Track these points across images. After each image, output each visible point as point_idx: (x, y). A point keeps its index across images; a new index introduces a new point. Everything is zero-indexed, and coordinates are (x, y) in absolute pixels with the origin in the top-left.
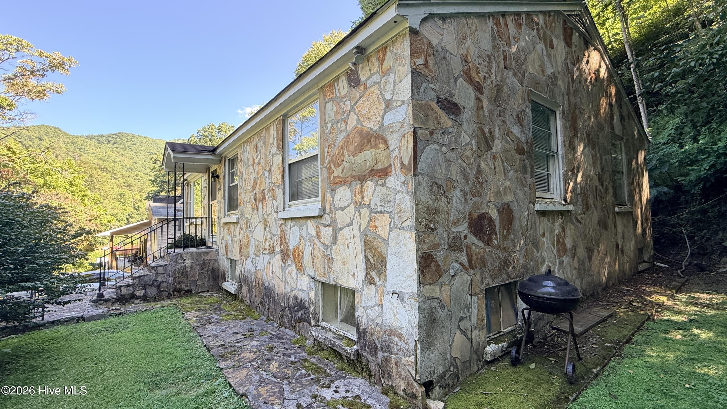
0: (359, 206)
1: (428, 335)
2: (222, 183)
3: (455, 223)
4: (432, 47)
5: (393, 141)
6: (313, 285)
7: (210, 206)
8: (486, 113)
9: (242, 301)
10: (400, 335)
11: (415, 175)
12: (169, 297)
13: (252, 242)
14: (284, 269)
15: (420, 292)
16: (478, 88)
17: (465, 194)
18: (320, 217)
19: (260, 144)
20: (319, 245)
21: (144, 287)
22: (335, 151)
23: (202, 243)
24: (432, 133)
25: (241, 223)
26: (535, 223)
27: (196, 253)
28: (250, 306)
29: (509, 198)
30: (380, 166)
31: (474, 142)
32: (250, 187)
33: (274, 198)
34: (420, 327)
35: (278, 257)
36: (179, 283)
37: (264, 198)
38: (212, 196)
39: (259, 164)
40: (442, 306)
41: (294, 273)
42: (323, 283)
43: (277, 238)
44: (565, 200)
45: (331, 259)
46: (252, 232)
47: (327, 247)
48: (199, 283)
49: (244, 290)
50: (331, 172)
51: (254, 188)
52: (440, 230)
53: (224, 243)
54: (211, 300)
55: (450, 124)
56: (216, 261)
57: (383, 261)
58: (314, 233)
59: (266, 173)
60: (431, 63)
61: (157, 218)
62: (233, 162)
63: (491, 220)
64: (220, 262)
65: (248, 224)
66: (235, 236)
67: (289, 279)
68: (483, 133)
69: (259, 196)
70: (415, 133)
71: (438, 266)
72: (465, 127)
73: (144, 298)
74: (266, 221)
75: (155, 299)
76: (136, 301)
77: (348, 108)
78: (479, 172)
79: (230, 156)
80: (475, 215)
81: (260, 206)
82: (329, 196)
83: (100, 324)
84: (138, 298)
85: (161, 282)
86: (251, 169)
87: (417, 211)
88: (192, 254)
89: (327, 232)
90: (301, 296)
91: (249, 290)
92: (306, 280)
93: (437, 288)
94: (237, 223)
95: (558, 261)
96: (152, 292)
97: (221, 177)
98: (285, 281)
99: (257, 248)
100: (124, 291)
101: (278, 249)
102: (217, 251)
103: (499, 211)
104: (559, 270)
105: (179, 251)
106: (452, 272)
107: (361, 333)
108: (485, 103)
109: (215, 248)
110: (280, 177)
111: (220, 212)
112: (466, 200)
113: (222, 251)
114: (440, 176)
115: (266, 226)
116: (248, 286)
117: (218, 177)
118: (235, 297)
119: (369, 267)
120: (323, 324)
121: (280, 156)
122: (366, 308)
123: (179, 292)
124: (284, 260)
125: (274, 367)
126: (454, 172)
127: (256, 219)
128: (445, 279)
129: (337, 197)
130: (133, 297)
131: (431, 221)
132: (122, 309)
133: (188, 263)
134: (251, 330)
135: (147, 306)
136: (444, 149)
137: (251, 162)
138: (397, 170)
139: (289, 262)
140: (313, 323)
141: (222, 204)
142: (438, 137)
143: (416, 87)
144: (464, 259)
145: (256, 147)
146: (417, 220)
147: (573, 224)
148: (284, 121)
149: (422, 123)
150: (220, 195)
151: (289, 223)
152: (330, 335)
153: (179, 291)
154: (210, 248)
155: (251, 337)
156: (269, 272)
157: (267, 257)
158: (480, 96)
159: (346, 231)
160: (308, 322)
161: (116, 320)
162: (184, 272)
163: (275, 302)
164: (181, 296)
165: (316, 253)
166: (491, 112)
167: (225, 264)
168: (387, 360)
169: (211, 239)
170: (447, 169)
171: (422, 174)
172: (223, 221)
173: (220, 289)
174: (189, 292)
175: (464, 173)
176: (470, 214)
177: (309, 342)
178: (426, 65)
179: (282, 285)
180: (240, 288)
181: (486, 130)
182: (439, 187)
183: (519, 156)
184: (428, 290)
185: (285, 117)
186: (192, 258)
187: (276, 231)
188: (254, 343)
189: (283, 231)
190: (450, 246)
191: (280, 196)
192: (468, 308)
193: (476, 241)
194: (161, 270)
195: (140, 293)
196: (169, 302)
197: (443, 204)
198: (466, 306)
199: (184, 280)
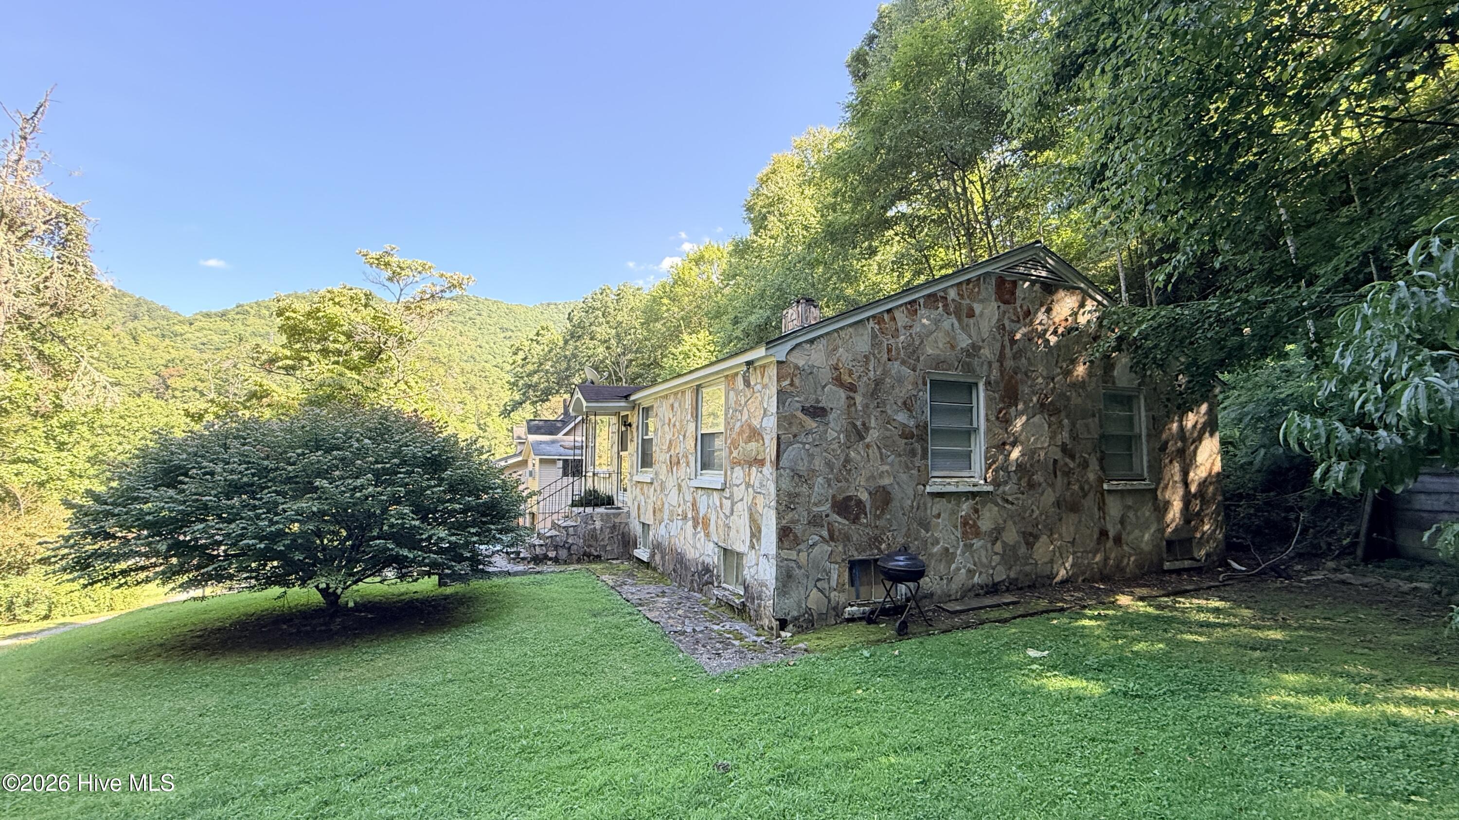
0: (748, 485)
1: (784, 586)
2: (635, 434)
3: (816, 504)
4: (799, 368)
5: (767, 438)
6: (716, 550)
7: (620, 457)
8: (860, 408)
9: (655, 569)
10: (766, 586)
11: (777, 469)
12: (579, 561)
13: (666, 506)
14: (695, 535)
15: (778, 555)
16: (852, 388)
17: (828, 481)
18: (723, 490)
19: (676, 405)
20: (722, 515)
21: (556, 548)
22: (734, 436)
23: (609, 501)
24: (795, 436)
25: (655, 483)
26: (925, 504)
27: (607, 514)
28: (662, 574)
29: (886, 481)
30: (759, 457)
31: (842, 436)
32: (665, 447)
33: (688, 464)
34: (777, 579)
35: (690, 523)
36: (590, 546)
37: (678, 462)
38: (623, 445)
39: (674, 425)
40: (800, 567)
41: (702, 540)
42: (725, 550)
43: (690, 505)
44: (985, 480)
45: (729, 528)
46: (666, 495)
47: (727, 517)
48: (608, 548)
49: (658, 558)
50: (731, 453)
51: (669, 449)
52: (800, 509)
53: (636, 504)
54: (622, 567)
55: (814, 425)
56: (627, 524)
57: (760, 532)
58: (718, 504)
59: (681, 437)
60: (797, 381)
61: (538, 458)
62: (647, 411)
63: (859, 502)
64: (631, 526)
65: (663, 485)
66: (649, 497)
67: (698, 545)
68: (855, 426)
69: (675, 459)
70: (778, 438)
71: (796, 536)
72: (832, 425)
73: (556, 560)
74: (680, 486)
75: (565, 563)
76: (549, 563)
77: (743, 402)
78: (847, 460)
79: (646, 404)
80: (840, 497)
81: (675, 469)
82: (729, 473)
83: (525, 579)
84: (551, 559)
85: (573, 544)
86: (666, 427)
87: (778, 495)
88: (602, 515)
89: (727, 503)
90: (708, 560)
91: (663, 558)
92: (712, 545)
93: (795, 553)
94: (652, 483)
95: (961, 544)
96: (563, 554)
97: (634, 426)
98: (695, 547)
99: (671, 513)
100: (538, 550)
101: (690, 516)
102: (628, 512)
103: (870, 493)
104: (963, 553)
105: (589, 510)
106: (810, 542)
107: (746, 589)
108: (859, 399)
109: (626, 510)
110: (693, 445)
111: (632, 467)
112: (829, 485)
113: (634, 513)
114: (802, 467)
115: (680, 491)
116: (661, 552)
117: (630, 425)
118: (647, 565)
119: (753, 535)
120: (724, 585)
121: (694, 425)
122: (749, 568)
123: (589, 557)
124: (695, 527)
125: (680, 612)
126: (817, 463)
127: (671, 483)
128: (802, 546)
129: (735, 475)
130: (546, 557)
131: (791, 503)
132: (538, 569)
133: (598, 524)
134: (663, 592)
135: (558, 568)
136: (807, 446)
137: (667, 421)
138: (768, 464)
139: (699, 529)
140: (716, 584)
141: (635, 458)
142: (802, 438)
143: (781, 402)
144: (825, 533)
145: (672, 406)
146: (778, 502)
147: (997, 505)
148: (697, 390)
149: (786, 429)
150: (632, 447)
151: (699, 491)
152: (727, 593)
153: (589, 555)
154: (619, 508)
155: (663, 596)
156: (682, 539)
157: (680, 523)
158: (852, 394)
159: (739, 504)
160: (712, 583)
161: (538, 576)
162: (593, 535)
163: (687, 568)
164: (590, 562)
165: (720, 522)
166: (867, 406)
167: (638, 530)
168: (759, 606)
169: (620, 498)
170: (810, 462)
171: (784, 468)
172: (636, 478)
173: (631, 558)
174: (598, 558)
175: (829, 465)
176: (834, 496)
177: (713, 602)
178: (792, 384)
179: (692, 550)
180: (653, 555)
181: (859, 423)
182: (800, 477)
183: (904, 441)
184: (785, 554)
185: (699, 387)
186: (602, 520)
187: (689, 498)
188: (666, 599)
189: (694, 498)
190: (809, 522)
191: (692, 464)
192: (828, 573)
193: (839, 519)
194: (571, 530)
195: (552, 554)
196: (579, 566)
197: (804, 489)
198: (825, 570)
199: (594, 543)
